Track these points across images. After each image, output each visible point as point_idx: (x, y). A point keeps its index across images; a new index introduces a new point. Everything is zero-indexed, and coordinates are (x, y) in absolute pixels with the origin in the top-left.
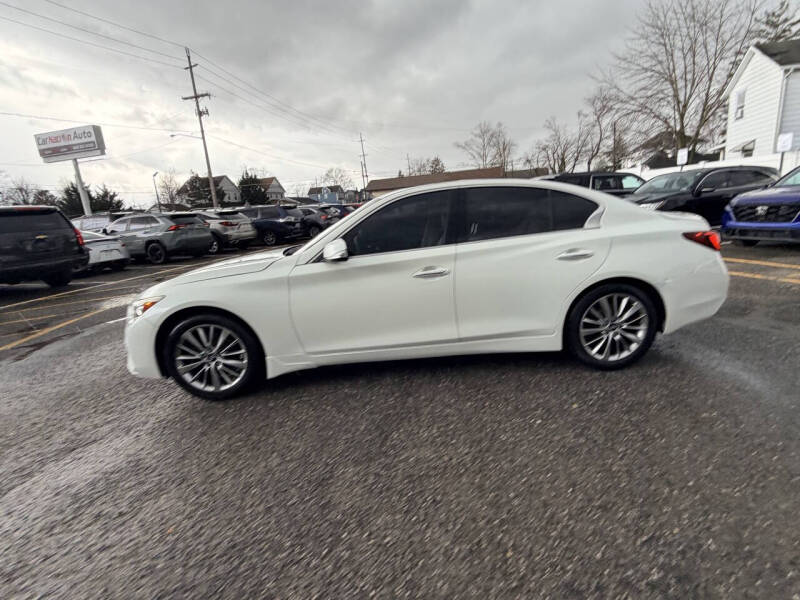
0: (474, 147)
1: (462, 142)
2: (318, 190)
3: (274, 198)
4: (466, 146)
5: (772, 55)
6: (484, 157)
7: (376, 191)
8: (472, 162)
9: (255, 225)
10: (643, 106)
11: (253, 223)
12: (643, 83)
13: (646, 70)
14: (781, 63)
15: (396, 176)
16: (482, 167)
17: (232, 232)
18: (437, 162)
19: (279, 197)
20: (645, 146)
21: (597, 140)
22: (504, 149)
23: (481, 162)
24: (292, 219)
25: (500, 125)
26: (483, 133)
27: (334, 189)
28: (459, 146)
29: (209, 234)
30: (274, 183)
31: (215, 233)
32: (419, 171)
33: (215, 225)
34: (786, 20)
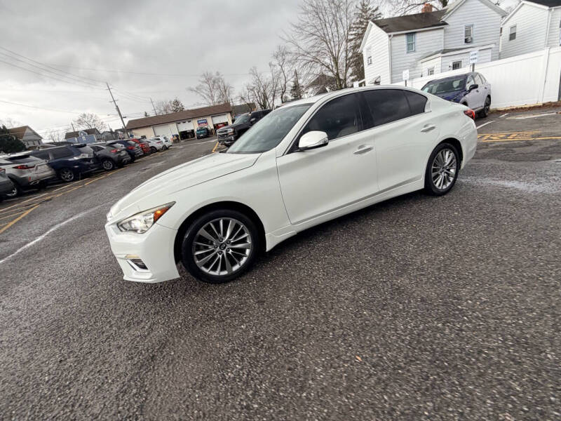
0: (204, 91)
1: (194, 87)
2: (76, 134)
3: (31, 145)
4: (198, 90)
5: (381, 27)
6: (212, 97)
7: (136, 128)
8: (205, 101)
9: (51, 165)
10: (315, 58)
11: (48, 164)
12: (311, 44)
13: (313, 34)
14: (387, 31)
15: (143, 117)
16: (212, 105)
17: (30, 175)
18: (177, 103)
19: (37, 143)
20: (313, 84)
21: (283, 82)
22: (225, 91)
23: (211, 101)
24: (87, 156)
25: (218, 74)
26: (207, 81)
27: (90, 132)
28: (192, 90)
29: (6, 179)
30: (27, 131)
31: (12, 178)
32: (165, 110)
33: (10, 169)
34: (370, 9)
